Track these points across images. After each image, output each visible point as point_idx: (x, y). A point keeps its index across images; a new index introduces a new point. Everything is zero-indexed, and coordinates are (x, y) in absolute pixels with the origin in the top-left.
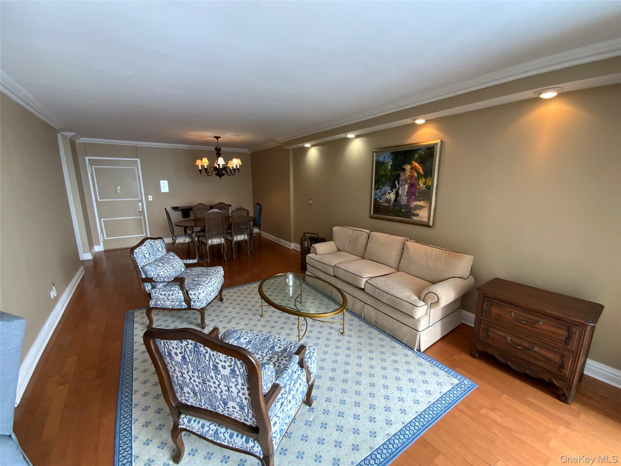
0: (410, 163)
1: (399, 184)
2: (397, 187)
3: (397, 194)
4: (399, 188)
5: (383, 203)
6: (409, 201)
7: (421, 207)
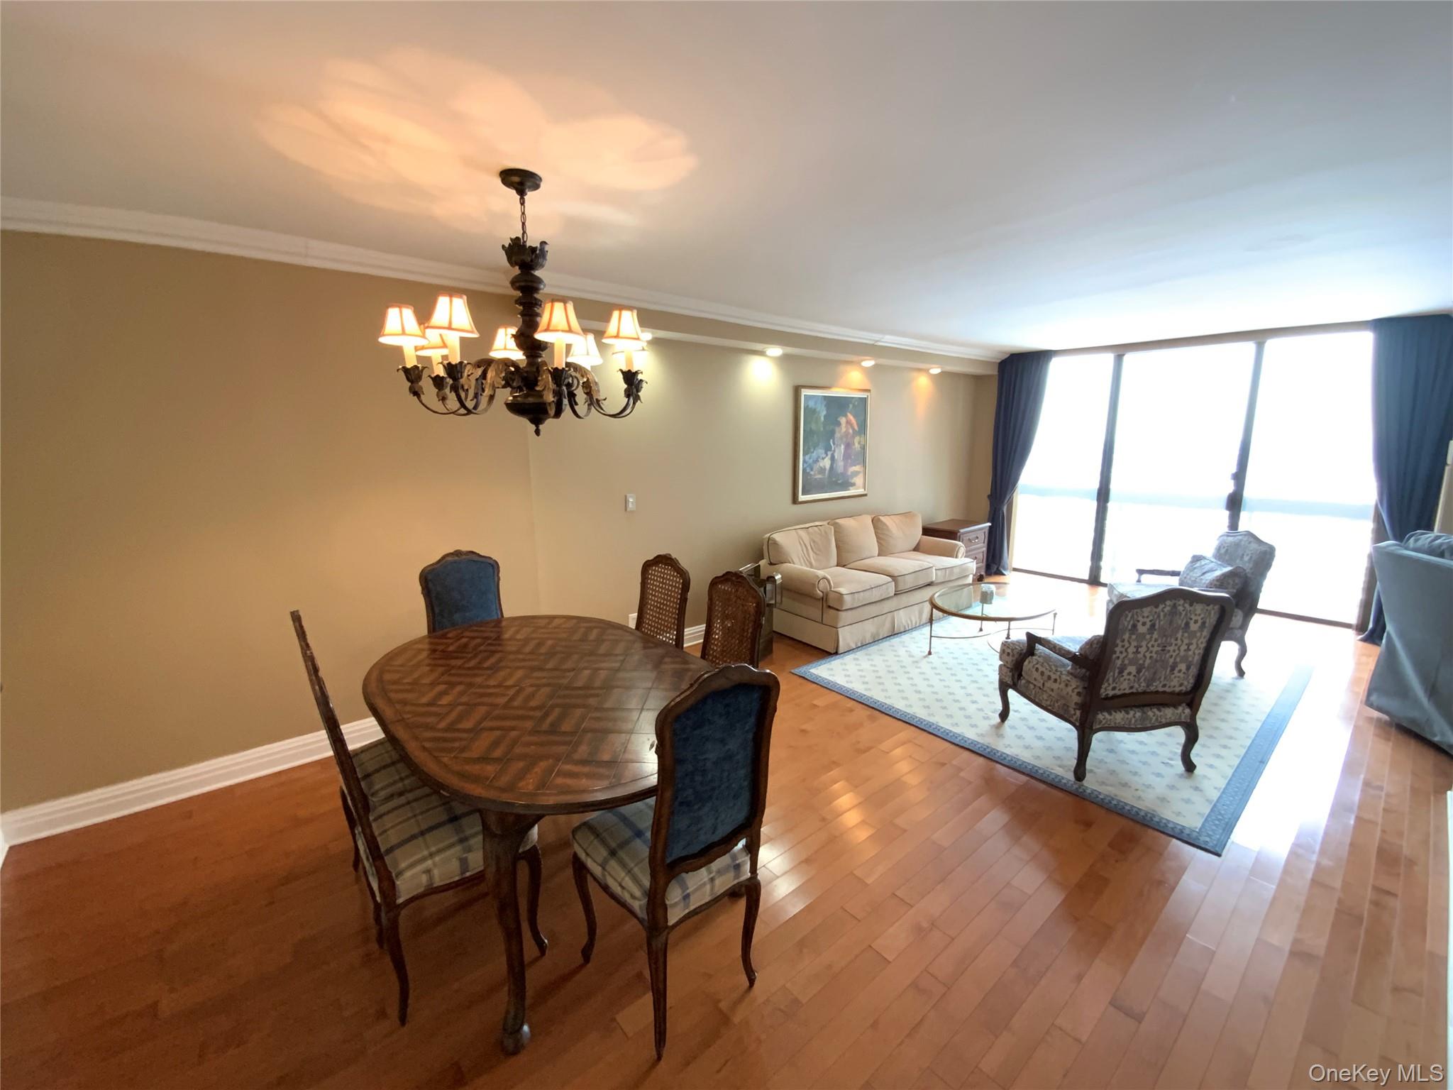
0: (846, 416)
1: (834, 444)
2: (833, 449)
3: (833, 459)
4: (834, 451)
5: (815, 475)
6: (845, 468)
7: (856, 473)
